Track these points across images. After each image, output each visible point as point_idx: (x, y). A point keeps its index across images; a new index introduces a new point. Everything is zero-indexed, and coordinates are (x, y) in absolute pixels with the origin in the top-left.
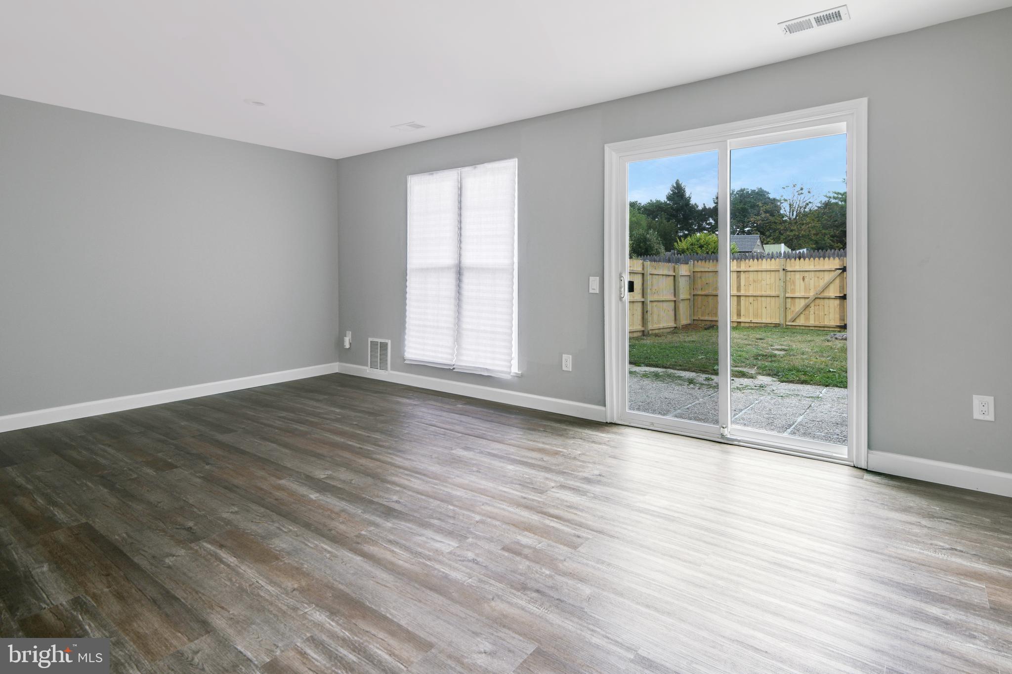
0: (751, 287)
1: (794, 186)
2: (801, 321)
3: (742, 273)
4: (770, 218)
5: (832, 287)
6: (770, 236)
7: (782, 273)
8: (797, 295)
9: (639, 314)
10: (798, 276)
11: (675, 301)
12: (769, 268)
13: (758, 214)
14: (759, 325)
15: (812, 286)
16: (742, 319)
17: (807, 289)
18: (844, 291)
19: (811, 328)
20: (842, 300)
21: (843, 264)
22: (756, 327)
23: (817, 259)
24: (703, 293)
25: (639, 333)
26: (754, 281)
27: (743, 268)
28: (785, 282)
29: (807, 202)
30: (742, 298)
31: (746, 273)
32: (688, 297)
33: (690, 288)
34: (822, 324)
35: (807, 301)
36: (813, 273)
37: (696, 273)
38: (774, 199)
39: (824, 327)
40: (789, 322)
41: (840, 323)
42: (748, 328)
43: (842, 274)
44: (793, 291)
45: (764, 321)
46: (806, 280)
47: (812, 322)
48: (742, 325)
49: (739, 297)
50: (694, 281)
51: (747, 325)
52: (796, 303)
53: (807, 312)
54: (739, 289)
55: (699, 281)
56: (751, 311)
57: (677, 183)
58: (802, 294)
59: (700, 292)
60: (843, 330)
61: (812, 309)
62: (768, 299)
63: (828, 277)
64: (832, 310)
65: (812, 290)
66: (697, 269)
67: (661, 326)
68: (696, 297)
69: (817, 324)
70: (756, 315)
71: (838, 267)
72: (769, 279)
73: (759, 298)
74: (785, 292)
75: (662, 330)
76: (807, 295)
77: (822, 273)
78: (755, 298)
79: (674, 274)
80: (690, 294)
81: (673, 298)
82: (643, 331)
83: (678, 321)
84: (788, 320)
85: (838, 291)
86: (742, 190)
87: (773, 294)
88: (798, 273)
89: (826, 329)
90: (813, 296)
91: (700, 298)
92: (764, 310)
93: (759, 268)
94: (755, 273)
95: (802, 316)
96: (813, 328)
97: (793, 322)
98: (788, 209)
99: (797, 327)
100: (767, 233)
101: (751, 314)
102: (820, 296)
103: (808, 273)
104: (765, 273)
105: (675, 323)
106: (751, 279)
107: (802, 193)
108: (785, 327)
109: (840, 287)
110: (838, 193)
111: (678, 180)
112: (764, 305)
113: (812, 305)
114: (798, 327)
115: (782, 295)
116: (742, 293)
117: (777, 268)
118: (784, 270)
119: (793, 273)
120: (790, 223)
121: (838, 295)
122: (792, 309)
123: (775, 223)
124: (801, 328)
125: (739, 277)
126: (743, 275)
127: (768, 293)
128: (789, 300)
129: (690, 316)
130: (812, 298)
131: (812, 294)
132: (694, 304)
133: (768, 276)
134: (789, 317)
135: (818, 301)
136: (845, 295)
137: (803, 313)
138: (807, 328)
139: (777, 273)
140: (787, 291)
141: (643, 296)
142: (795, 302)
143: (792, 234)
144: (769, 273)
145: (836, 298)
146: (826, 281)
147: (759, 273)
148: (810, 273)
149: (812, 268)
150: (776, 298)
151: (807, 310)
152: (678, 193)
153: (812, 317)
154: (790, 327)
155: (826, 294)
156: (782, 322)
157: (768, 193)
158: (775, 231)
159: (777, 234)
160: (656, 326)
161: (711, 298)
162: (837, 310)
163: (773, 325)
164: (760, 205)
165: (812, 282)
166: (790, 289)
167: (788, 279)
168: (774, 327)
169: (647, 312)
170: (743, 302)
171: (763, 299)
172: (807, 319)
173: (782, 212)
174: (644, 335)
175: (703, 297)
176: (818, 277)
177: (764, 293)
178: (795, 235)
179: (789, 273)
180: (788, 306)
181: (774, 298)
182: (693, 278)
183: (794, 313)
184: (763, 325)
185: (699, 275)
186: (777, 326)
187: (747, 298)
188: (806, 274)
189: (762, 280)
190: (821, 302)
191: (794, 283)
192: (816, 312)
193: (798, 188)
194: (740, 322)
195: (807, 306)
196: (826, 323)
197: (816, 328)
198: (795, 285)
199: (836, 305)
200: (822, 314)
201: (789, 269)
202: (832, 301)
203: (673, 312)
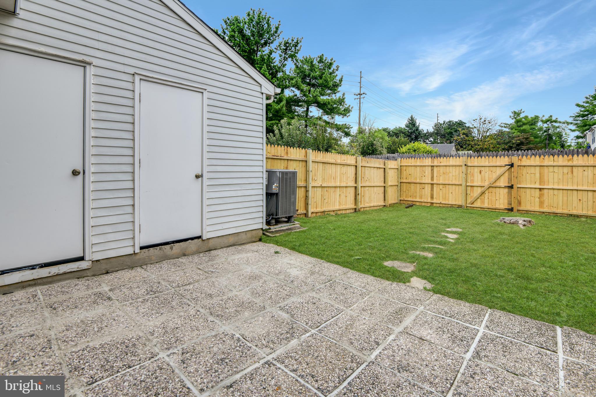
0: (441, 178)
1: (480, 119)
2: (478, 204)
3: (435, 167)
4: (466, 138)
5: (502, 179)
6: (466, 148)
7: (464, 167)
8: (475, 184)
9: (352, 196)
10: (476, 170)
11: (385, 187)
12: (454, 164)
13: (459, 135)
14: (446, 205)
15: (487, 178)
16: (435, 201)
17: (483, 180)
18: (511, 182)
19: (485, 209)
20: (510, 189)
21: (511, 161)
22: (444, 207)
23: (491, 157)
24: (407, 181)
25: (351, 210)
26: (444, 173)
27: (436, 163)
28: (466, 174)
29: (488, 128)
30: (435, 185)
31: (438, 167)
32: (397, 184)
33: (398, 178)
34: (494, 207)
35: (483, 189)
36: (488, 168)
37: (402, 167)
38: (469, 127)
39: (495, 209)
40: (469, 204)
41: (508, 207)
42: (438, 207)
43: (510, 170)
44: (472, 181)
45: (450, 203)
46: (482, 173)
47: (486, 205)
48: (434, 205)
49: (432, 184)
50: (401, 172)
51: (438, 205)
52: (475, 191)
53: (482, 197)
54: (432, 178)
55: (405, 172)
56: (441, 195)
57: (412, 117)
58: (479, 184)
59: (405, 181)
60: (510, 212)
61: (486, 195)
62: (454, 186)
63: (499, 171)
64: (502, 197)
65: (487, 181)
66: (402, 164)
67: (372, 205)
68: (402, 184)
69: (490, 206)
70: (445, 199)
71: (507, 164)
72: (454, 172)
73: (447, 186)
74: (466, 181)
75: (372, 208)
76: (482, 185)
77: (495, 168)
78: (444, 186)
79: (384, 167)
80: (398, 181)
81: (383, 184)
82: (355, 209)
83: (386, 201)
84: (468, 203)
85: (507, 182)
86: (450, 122)
87: (457, 183)
88: (477, 167)
89: (497, 211)
90: (488, 185)
91: (405, 184)
92: (450, 194)
93: (448, 164)
94: (444, 167)
95: (479, 200)
96: (487, 210)
97: (472, 204)
98: (476, 132)
99: (474, 208)
100: (464, 147)
101: (441, 198)
102: (492, 186)
103: (484, 168)
104: (452, 167)
105: (384, 202)
106: (441, 172)
107: (485, 124)
108: (465, 208)
109: (508, 179)
110: (507, 124)
111: (412, 116)
112: (450, 191)
113: (487, 192)
114: (476, 209)
115: (464, 184)
116: (435, 181)
117: (460, 164)
118: (465, 165)
119: (472, 168)
120: (478, 141)
121: (507, 185)
122: (472, 194)
123: (469, 140)
124: (478, 209)
125: (432, 170)
126: (435, 169)
127: (454, 182)
128: (469, 188)
129: (398, 197)
130: (487, 187)
131: (486, 184)
132: (400, 189)
133: (454, 170)
134: (469, 201)
135: (491, 189)
136: (512, 185)
137: (480, 198)
138: (482, 209)
139: (460, 167)
140: (468, 181)
141: (356, 183)
142: (474, 189)
143: (479, 147)
144: (455, 167)
145: (505, 187)
146: (497, 174)
147: (448, 167)
148: (486, 167)
149: (487, 164)
150: (460, 186)
151: (483, 195)
152: (412, 123)
153: (486, 201)
154: (469, 208)
155: (498, 184)
156: (464, 204)
157: (465, 123)
158: (469, 145)
159: (470, 147)
160: (367, 205)
161: (412, 185)
162: (506, 196)
163: (457, 206)
164: (460, 130)
165: (487, 175)
166: (470, 179)
167: (469, 172)
168: (457, 207)
169: (358, 194)
170: (435, 188)
171: (450, 186)
172: (483, 202)
173: (473, 135)
174: (355, 211)
175: (408, 184)
176: (492, 171)
177: (450, 182)
178: (481, 148)
179: (469, 168)
180: (468, 192)
181: (458, 186)
182: (400, 170)
183: (473, 198)
184: (449, 206)
185: (405, 168)
186: (460, 207)
187: (438, 186)
188: (482, 169)
189: (449, 173)
190: (493, 190)
191: (473, 175)
192: (489, 198)
193: (482, 120)
194: (433, 203)
195: (483, 193)
196: (497, 206)
197: (489, 210)
198: (473, 177)
199: (505, 192)
200: (494, 199)
201: (469, 164)
202: (502, 190)
203: (383, 194)
